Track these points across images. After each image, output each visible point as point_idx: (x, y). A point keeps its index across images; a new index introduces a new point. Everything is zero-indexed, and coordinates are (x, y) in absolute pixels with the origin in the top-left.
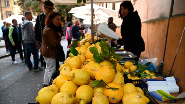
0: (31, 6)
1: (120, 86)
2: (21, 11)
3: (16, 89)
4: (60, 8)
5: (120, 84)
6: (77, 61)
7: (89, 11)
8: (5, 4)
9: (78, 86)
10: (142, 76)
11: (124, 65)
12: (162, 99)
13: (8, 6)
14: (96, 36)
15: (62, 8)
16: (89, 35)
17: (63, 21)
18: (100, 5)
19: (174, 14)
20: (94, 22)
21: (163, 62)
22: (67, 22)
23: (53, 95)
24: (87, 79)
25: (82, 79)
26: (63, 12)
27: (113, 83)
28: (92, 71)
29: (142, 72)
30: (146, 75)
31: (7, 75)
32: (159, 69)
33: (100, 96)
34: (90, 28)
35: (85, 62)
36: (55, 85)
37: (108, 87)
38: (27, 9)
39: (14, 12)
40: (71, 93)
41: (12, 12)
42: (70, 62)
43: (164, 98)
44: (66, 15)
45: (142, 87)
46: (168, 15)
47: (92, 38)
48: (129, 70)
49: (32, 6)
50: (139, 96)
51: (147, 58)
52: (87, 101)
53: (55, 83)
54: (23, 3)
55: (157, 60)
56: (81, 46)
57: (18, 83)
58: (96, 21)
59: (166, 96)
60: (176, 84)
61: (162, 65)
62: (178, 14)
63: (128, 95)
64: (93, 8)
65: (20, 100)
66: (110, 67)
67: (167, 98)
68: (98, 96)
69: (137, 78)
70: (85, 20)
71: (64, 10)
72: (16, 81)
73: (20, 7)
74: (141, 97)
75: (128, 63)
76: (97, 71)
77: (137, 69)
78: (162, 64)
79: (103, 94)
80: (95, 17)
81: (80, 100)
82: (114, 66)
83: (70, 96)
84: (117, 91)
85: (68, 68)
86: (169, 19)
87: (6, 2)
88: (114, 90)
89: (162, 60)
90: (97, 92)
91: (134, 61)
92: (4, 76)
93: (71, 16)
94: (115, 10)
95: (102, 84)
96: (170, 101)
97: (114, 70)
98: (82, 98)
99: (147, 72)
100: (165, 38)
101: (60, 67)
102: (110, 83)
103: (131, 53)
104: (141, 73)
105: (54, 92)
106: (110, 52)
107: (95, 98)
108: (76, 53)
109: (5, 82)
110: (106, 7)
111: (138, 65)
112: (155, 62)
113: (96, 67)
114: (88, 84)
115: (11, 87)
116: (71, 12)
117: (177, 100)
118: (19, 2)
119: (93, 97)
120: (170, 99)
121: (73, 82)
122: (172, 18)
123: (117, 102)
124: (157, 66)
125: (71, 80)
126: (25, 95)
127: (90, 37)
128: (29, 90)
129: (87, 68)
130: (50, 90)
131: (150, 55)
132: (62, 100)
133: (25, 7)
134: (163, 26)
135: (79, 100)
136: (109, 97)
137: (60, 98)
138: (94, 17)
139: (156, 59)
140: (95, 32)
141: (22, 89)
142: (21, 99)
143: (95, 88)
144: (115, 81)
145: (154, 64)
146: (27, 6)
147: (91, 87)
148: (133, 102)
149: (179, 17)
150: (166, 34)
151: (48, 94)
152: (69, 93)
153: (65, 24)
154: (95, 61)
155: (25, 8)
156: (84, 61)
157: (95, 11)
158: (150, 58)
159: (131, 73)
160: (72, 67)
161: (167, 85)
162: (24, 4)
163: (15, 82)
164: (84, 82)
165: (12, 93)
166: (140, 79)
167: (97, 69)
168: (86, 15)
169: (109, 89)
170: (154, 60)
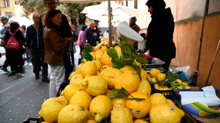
0: (35, 6)
1: (147, 96)
2: (23, 12)
3: (17, 105)
4: (71, 8)
5: (146, 94)
6: (91, 67)
7: (106, 10)
8: (5, 4)
9: (93, 97)
10: (172, 85)
11: (150, 73)
12: (199, 114)
13: (8, 6)
14: (114, 40)
15: (73, 7)
16: (106, 39)
17: (74, 24)
18: (119, 4)
19: (209, 12)
20: (112, 24)
21: (197, 71)
22: (79, 25)
23: (61, 108)
24: (104, 88)
25: (97, 88)
26: (74, 13)
27: (138, 93)
28: (110, 78)
29: (173, 81)
30: (177, 84)
31: (6, 88)
32: (192, 80)
33: (120, 109)
34: (108, 32)
35: (101, 69)
36: (63, 97)
37: (131, 97)
38: (31, 10)
39: (15, 14)
40: (84, 105)
41: (13, 13)
42: (83, 68)
43: (201, 113)
44: (78, 16)
45: (173, 99)
46: (202, 14)
47: (109, 43)
48: (157, 79)
49: (37, 6)
50: (170, 109)
51: (177, 67)
52: (104, 116)
53: (64, 94)
54: (26, 2)
55: (190, 69)
56: (96, 51)
57: (19, 97)
58: (114, 23)
59: (204, 109)
60: (215, 95)
61: (196, 75)
62: (216, 11)
63: (157, 106)
64: (111, 7)
65: (21, 118)
66: (133, 72)
67: (205, 112)
68: (118, 108)
69: (166, 89)
70: (101, 21)
71: (76, 10)
72: (17, 95)
73: (22, 7)
74: (174, 109)
75: (155, 70)
76: (117, 78)
77: (166, 78)
78: (196, 73)
79: (125, 106)
80: (113, 18)
81: (96, 114)
82: (138, 72)
83: (83, 109)
84: (143, 102)
85: (80, 76)
86: (204, 18)
87: (6, 1)
88: (138, 101)
89: (196, 69)
90: (117, 103)
91: (163, 69)
92: (3, 89)
93: (84, 18)
94: (137, 9)
95: (123, 94)
96: (209, 116)
97: (137, 76)
98: (97, 112)
99: (179, 81)
100: (199, 42)
101: (70, 76)
102: (133, 92)
103: (158, 59)
104: (171, 83)
105: (62, 104)
106: (133, 54)
107: (114, 111)
108: (90, 58)
109: (3, 97)
110: (127, 5)
111: (167, 73)
112: (187, 71)
113: (115, 74)
114: (105, 94)
115: (11, 103)
116: (83, 12)
117: (217, 114)
118: (21, 2)
119: (112, 109)
120: (210, 114)
121: (86, 92)
122: (208, 17)
123: (142, 117)
124: (190, 76)
125: (84, 90)
126: (28, 112)
127: (107, 42)
128: (33, 106)
129: (104, 75)
130: (56, 101)
131: (180, 62)
132: (72, 114)
133: (29, 7)
134: (196, 27)
135: (93, 115)
136: (132, 110)
137: (70, 111)
138: (111, 17)
139: (188, 67)
140: (113, 37)
141: (24, 104)
142: (23, 117)
143: (115, 99)
144: (139, 90)
145: (186, 74)
146: (31, 6)
147: (110, 98)
148: (163, 116)
149: (216, 16)
150: (200, 36)
151: (54, 106)
152: (81, 105)
153: (76, 27)
154: (113, 67)
155: (29, 9)
156: (100, 67)
157: (113, 10)
158: (181, 66)
159: (159, 83)
160: (85, 74)
161: (205, 96)
162: (27, 4)
163: (16, 97)
164: (100, 91)
165: (12, 110)
166: (171, 89)
167: (116, 76)
168: (102, 15)
169: (132, 99)
170: (185, 69)
